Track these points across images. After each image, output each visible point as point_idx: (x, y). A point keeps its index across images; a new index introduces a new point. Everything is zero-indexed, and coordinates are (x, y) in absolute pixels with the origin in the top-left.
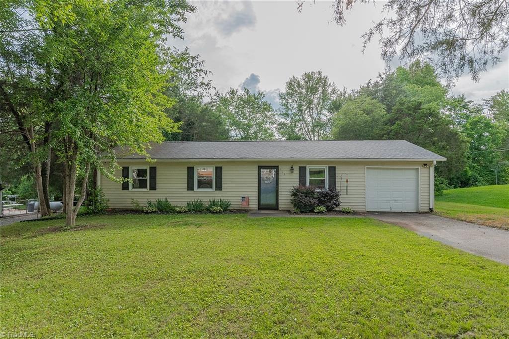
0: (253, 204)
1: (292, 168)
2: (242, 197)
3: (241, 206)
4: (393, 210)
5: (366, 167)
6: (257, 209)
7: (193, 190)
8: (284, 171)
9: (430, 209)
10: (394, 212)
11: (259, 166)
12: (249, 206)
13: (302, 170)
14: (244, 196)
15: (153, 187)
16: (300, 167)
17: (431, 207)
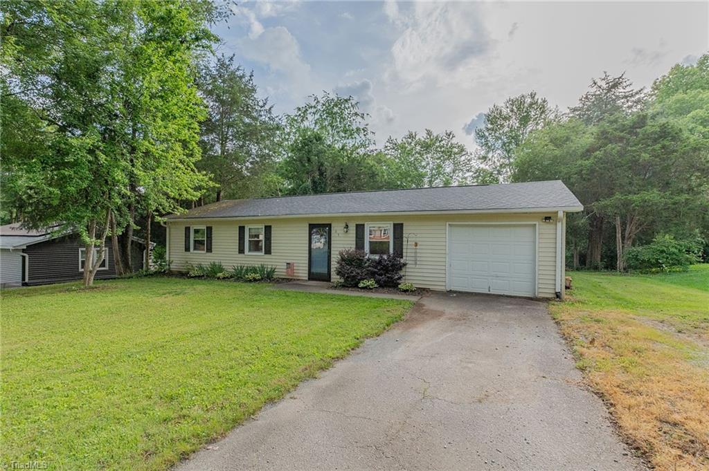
0: (302, 272)
1: (347, 227)
2: (288, 264)
3: (284, 274)
4: (492, 292)
5: (447, 223)
6: (307, 279)
7: (244, 253)
8: (337, 229)
9: (556, 293)
10: (494, 295)
11: (310, 225)
12: (295, 274)
13: (360, 229)
14: (288, 262)
15: (209, 250)
16: (357, 225)
17: (558, 290)
